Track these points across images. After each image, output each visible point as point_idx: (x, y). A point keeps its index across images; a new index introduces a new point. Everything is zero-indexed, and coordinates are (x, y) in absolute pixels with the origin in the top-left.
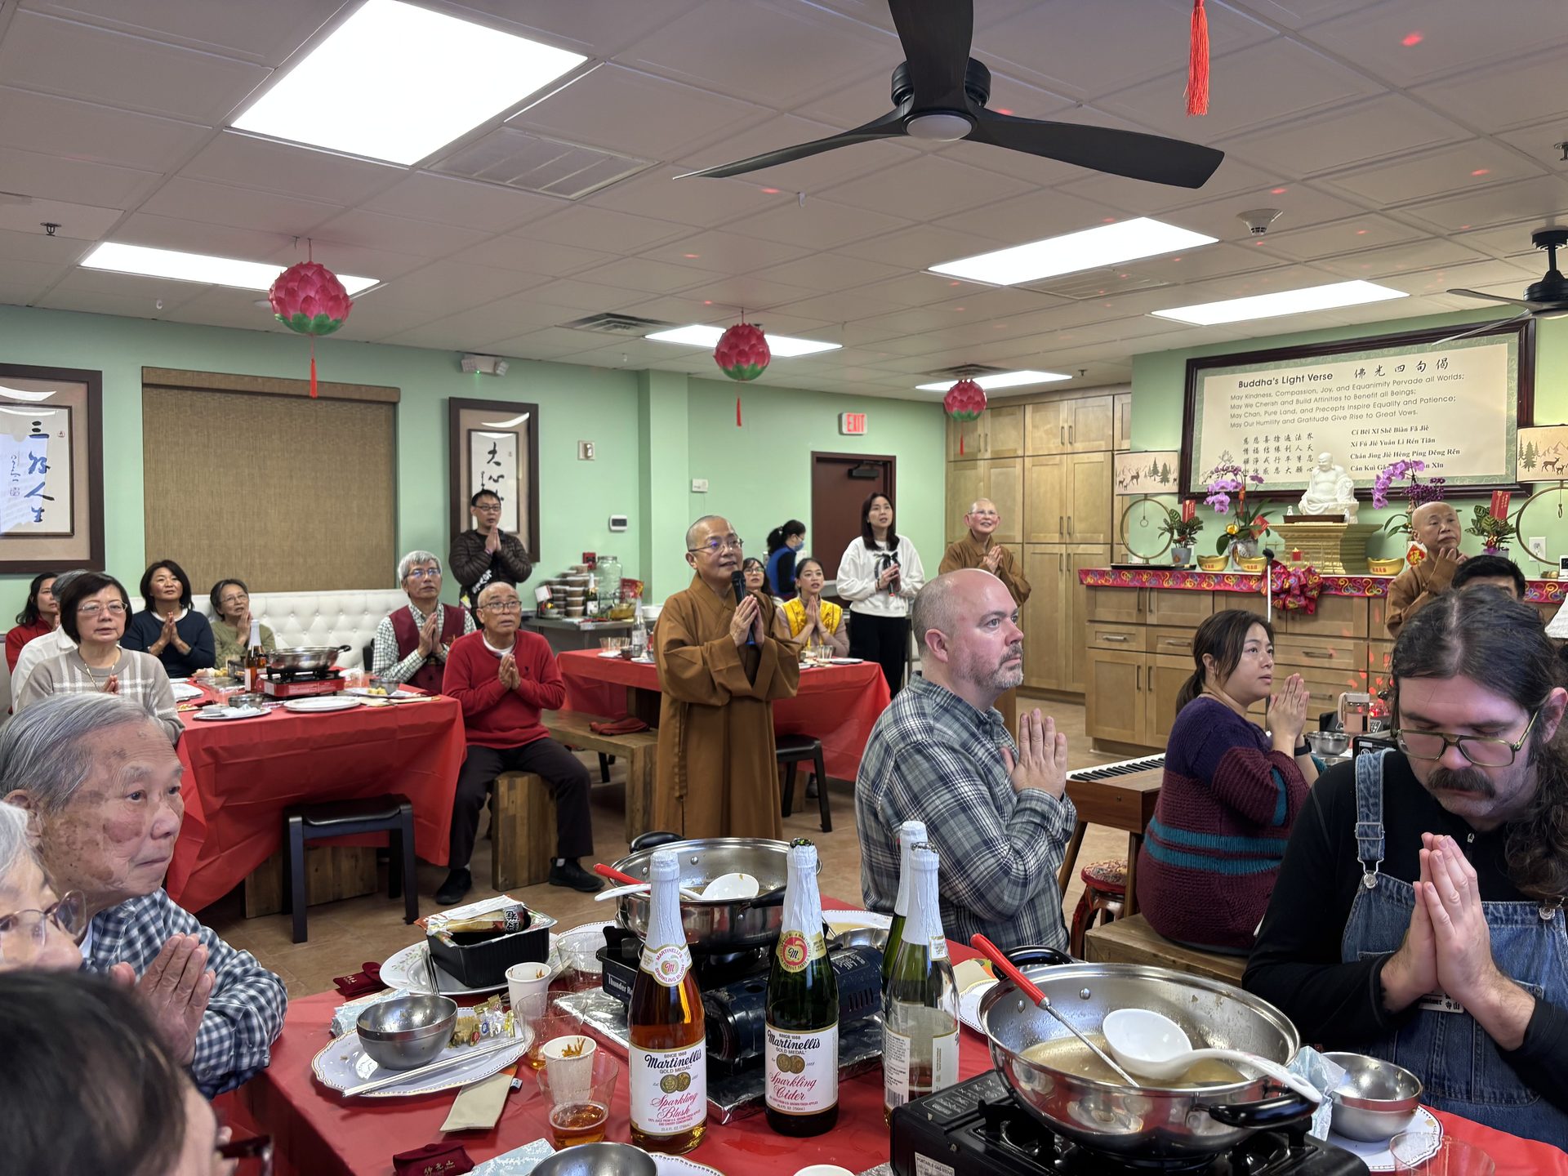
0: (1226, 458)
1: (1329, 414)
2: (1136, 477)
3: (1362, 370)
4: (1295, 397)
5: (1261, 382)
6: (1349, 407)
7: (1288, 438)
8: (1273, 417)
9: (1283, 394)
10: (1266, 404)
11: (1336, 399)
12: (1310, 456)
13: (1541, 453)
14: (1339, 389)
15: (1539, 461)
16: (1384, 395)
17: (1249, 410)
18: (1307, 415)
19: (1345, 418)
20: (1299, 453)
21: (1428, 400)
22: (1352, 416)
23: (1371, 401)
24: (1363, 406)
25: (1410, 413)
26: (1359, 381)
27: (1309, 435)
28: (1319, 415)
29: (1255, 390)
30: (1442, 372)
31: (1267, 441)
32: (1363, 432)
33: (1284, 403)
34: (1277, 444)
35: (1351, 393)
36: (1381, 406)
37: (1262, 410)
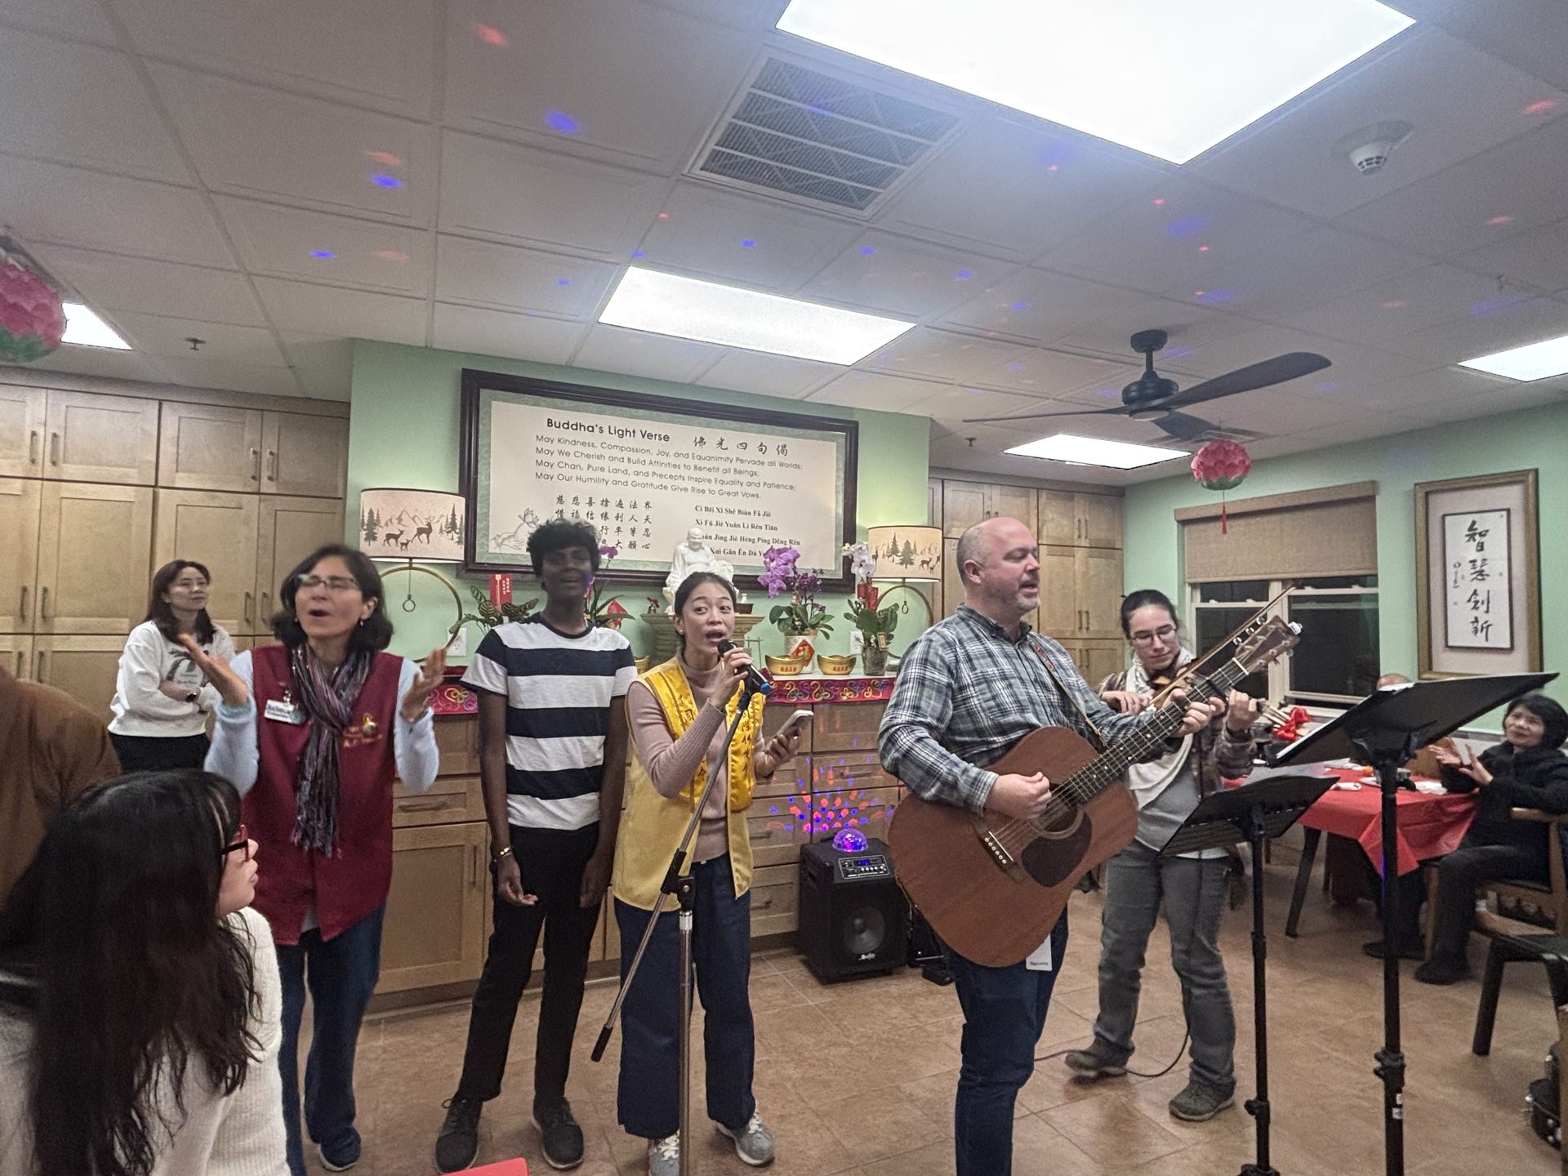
0: (529, 518)
1: (669, 482)
2: (428, 531)
3: (702, 439)
4: (626, 454)
5: (578, 426)
6: (690, 478)
7: (620, 504)
8: (599, 474)
9: (611, 447)
10: (588, 456)
11: (675, 466)
12: (647, 530)
13: (919, 552)
14: (677, 455)
15: (917, 559)
16: (726, 471)
17: (564, 459)
18: (640, 479)
19: (686, 489)
20: (633, 524)
21: (770, 486)
22: (693, 489)
23: (712, 476)
24: (704, 480)
25: (753, 496)
26: (698, 450)
27: (647, 504)
28: (656, 481)
29: (570, 434)
30: (781, 458)
31: (590, 503)
32: (706, 509)
33: (612, 459)
34: (604, 510)
35: (691, 462)
36: (722, 482)
37: (584, 462)
